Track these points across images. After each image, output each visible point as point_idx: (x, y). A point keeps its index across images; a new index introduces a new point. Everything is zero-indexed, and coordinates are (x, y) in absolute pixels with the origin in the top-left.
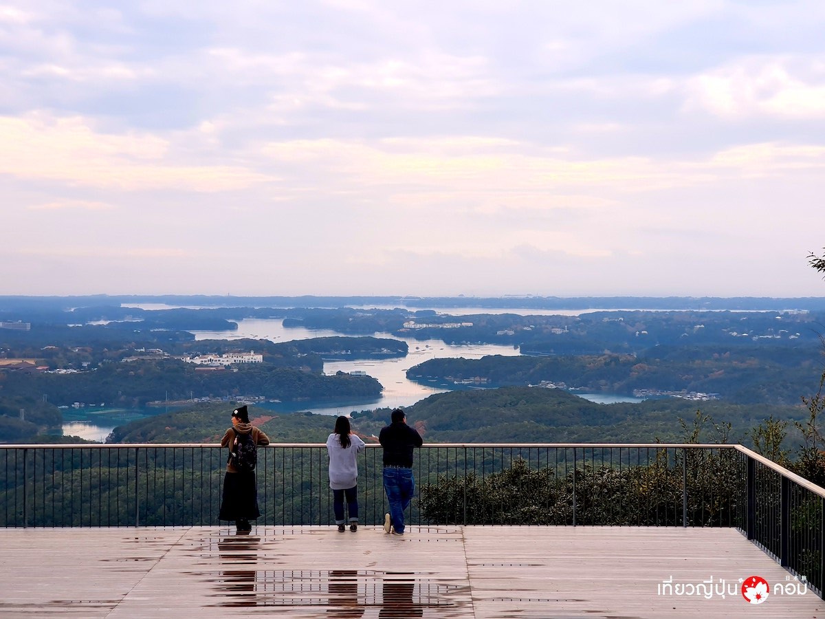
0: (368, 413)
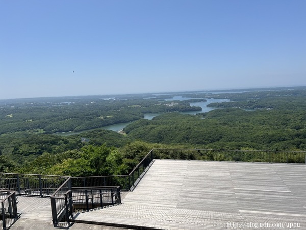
0: (199, 114)
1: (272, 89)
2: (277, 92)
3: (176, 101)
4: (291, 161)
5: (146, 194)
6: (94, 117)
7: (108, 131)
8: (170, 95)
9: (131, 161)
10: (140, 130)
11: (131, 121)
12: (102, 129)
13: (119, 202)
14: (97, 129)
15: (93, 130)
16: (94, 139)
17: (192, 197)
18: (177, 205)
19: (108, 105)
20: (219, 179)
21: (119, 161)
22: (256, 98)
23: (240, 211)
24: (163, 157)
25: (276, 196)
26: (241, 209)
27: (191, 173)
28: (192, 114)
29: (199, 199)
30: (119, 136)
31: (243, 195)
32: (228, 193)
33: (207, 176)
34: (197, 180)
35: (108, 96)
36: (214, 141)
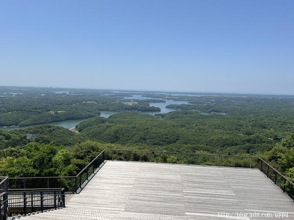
0: (158, 115)
1: (229, 94)
2: (232, 98)
3: (135, 100)
4: (238, 166)
5: (93, 197)
6: (43, 111)
7: (58, 128)
8: (130, 94)
9: (80, 162)
10: (95, 129)
11: (86, 118)
12: (51, 125)
13: (63, 205)
14: (46, 125)
15: (41, 125)
16: (42, 136)
17: (141, 200)
18: (125, 208)
19: (60, 99)
20: (170, 182)
21: (67, 161)
22: (213, 102)
23: (187, 213)
24: (116, 158)
25: (222, 199)
26: (188, 212)
27: (142, 175)
28: (150, 114)
29: (148, 203)
30: (71, 134)
31: (191, 198)
32: (177, 196)
33: (159, 179)
34: (148, 183)
35: (61, 90)
36: (171, 143)
